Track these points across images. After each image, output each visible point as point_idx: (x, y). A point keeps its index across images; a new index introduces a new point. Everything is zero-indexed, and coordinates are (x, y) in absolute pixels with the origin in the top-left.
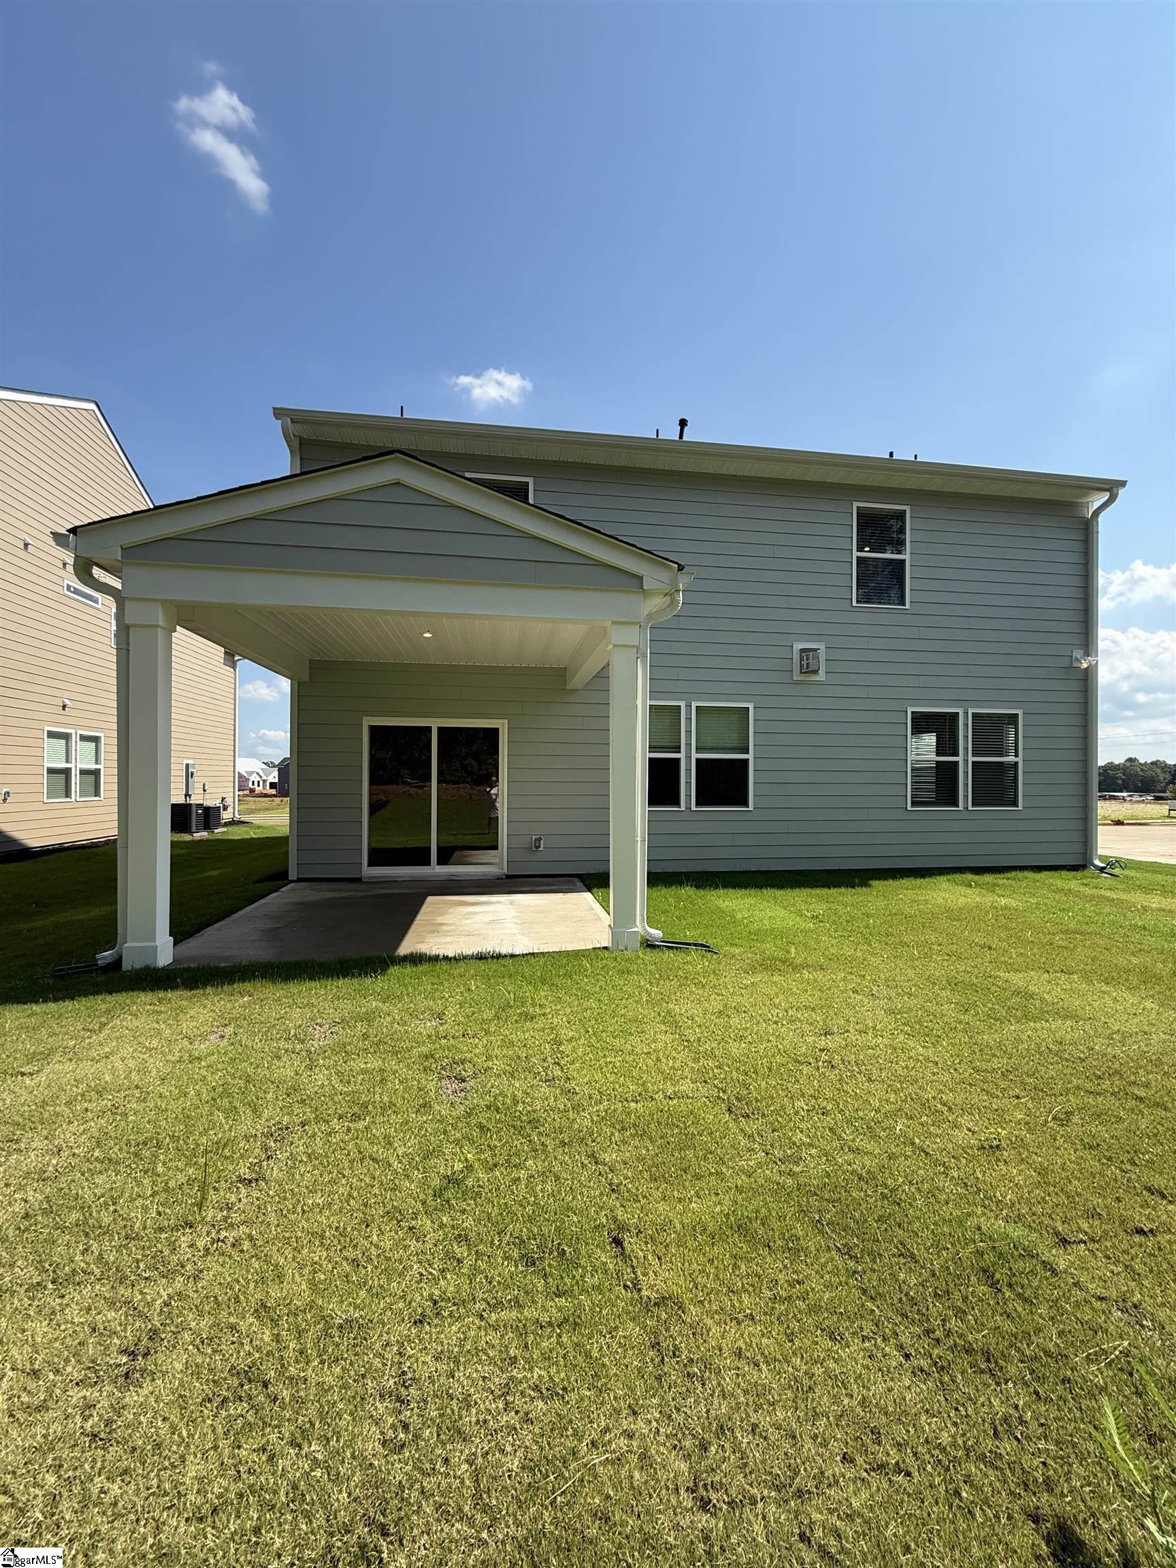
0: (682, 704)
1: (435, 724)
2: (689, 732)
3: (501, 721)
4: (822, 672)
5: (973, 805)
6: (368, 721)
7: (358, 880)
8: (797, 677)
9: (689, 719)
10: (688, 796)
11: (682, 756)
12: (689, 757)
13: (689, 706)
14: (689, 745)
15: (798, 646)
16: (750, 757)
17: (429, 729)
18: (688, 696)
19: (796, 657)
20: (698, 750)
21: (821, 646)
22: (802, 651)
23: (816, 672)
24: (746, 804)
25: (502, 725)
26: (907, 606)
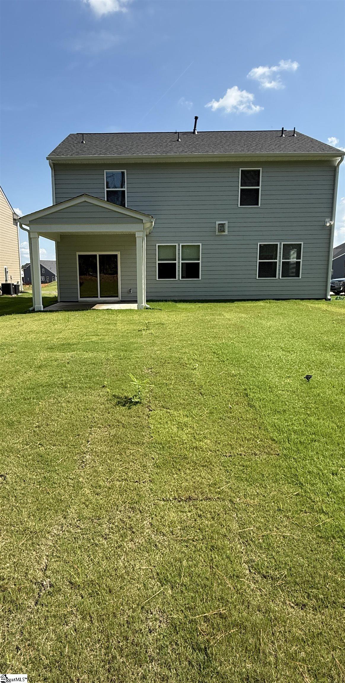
0: (177, 245)
1: (98, 254)
2: (179, 254)
3: (118, 252)
4: (226, 231)
5: (282, 277)
6: (78, 253)
7: (78, 302)
8: (217, 233)
9: (179, 249)
10: (179, 275)
11: (177, 262)
12: (179, 262)
13: (179, 245)
14: (179, 258)
15: (218, 223)
16: (200, 261)
17: (96, 255)
18: (179, 242)
19: (217, 226)
20: (182, 260)
21: (226, 222)
22: (219, 224)
23: (224, 231)
24: (199, 278)
25: (118, 253)
26: (259, 206)
